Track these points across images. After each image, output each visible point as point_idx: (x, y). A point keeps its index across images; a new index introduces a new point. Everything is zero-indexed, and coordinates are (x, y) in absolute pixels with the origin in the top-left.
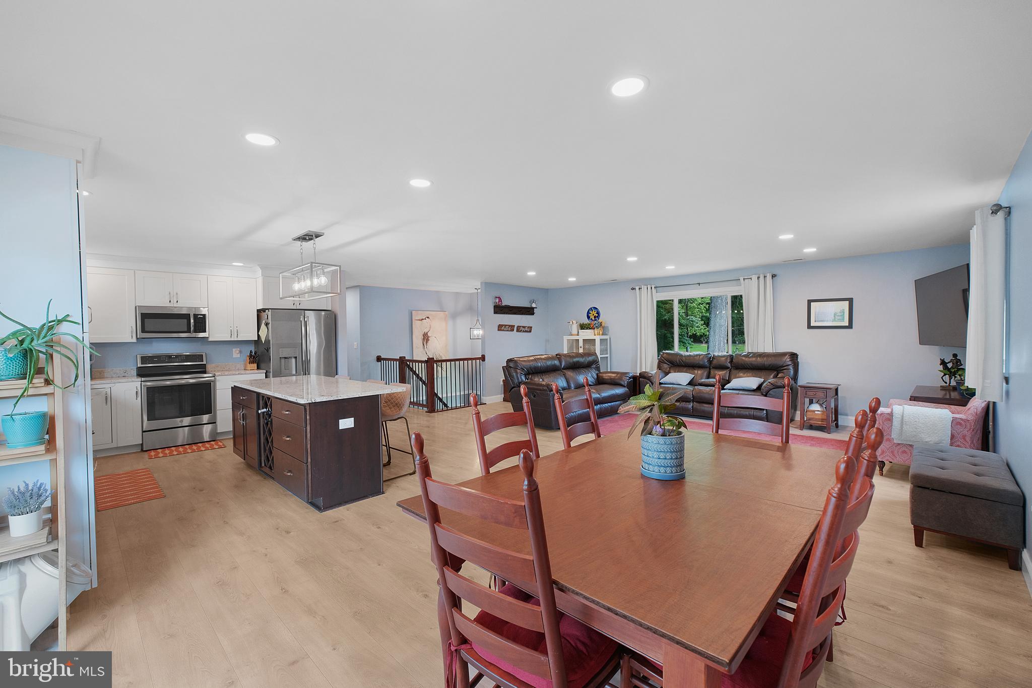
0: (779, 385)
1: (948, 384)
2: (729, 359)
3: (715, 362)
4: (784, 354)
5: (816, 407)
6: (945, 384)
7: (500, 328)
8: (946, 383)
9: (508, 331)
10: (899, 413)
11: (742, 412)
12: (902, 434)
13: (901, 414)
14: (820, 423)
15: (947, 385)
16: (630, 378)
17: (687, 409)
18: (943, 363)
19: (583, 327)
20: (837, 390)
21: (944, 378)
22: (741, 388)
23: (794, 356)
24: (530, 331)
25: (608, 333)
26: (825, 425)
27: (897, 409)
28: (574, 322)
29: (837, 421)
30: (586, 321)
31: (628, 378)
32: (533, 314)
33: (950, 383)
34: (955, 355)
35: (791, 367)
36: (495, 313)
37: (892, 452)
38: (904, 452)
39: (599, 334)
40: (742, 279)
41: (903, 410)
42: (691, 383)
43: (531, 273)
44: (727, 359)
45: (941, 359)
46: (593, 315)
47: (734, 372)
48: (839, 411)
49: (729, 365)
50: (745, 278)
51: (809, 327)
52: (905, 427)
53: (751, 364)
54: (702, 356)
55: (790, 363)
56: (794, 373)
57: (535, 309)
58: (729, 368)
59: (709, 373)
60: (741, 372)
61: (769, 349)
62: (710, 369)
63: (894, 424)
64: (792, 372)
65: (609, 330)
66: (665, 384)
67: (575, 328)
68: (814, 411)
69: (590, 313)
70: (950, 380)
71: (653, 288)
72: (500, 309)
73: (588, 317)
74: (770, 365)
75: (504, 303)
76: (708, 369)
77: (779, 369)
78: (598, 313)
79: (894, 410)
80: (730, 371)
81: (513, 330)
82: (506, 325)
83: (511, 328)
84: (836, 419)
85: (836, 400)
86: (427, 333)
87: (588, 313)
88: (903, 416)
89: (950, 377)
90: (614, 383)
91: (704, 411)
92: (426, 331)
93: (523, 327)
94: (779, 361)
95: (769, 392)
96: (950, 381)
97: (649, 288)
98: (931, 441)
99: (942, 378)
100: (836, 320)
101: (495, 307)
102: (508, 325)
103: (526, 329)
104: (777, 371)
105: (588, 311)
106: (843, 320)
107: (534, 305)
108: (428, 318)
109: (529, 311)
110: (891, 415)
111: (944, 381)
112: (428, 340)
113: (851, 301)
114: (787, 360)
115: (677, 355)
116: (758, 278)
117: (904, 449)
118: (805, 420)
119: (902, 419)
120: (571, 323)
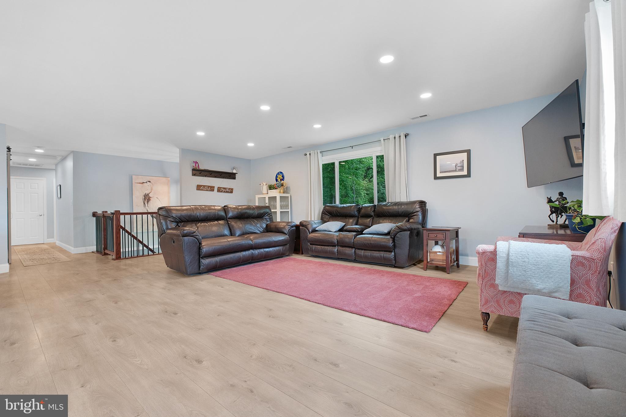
0: (405, 228)
1: (555, 221)
2: (373, 208)
3: (363, 211)
4: (414, 203)
5: (438, 249)
6: (552, 223)
7: (199, 188)
8: (553, 221)
9: (208, 190)
10: (504, 251)
11: (375, 254)
12: (508, 279)
13: (507, 252)
14: (441, 263)
15: (554, 223)
16: (292, 227)
17: (333, 253)
18: (550, 201)
19: (271, 187)
20: (457, 233)
21: (551, 216)
22: (375, 232)
23: (422, 204)
24: (232, 192)
25: (290, 191)
26: (445, 266)
27: (502, 246)
28: (265, 184)
29: (458, 261)
30: (274, 182)
31: (290, 227)
32: (234, 178)
33: (557, 222)
34: (561, 194)
35: (420, 214)
36: (194, 175)
37: (498, 302)
38: (511, 302)
39: (280, 192)
40: (382, 139)
41: (509, 248)
42: (341, 230)
43: (201, 134)
44: (372, 207)
45: (547, 198)
46: (280, 178)
47: (375, 219)
48: (460, 252)
49: (373, 214)
50: (385, 139)
51: (436, 178)
52: (511, 270)
53: (389, 212)
54: (353, 207)
55: (419, 209)
56: (422, 218)
57: (236, 174)
58: (372, 216)
59: (358, 221)
60: (380, 219)
61: (404, 199)
62: (358, 218)
63: (498, 265)
64: (421, 217)
65: (290, 190)
66: (320, 231)
67: (265, 188)
68: (436, 252)
69: (278, 177)
70: (557, 218)
71: (319, 153)
72: (197, 172)
73: (277, 180)
74: (403, 212)
75: (202, 168)
76: (357, 218)
77: (410, 215)
78: (283, 177)
79: (498, 247)
80: (373, 218)
81: (213, 190)
82: (205, 186)
83: (211, 189)
84: (457, 260)
85: (457, 242)
86: (148, 195)
87: (277, 177)
88: (508, 255)
89: (556, 215)
90: (279, 231)
91: (345, 254)
92: (147, 192)
93: (223, 188)
94: (410, 209)
95: (396, 235)
96: (557, 220)
97: (316, 153)
98: (544, 288)
99: (549, 217)
100: (457, 170)
101: (193, 170)
102: (207, 186)
103: (228, 190)
104: (409, 217)
105: (277, 176)
106: (462, 170)
107: (234, 171)
108: (149, 182)
109: (231, 176)
110: (494, 253)
111: (551, 220)
112: (149, 200)
113: (468, 152)
114: (417, 207)
115: (337, 207)
116: (395, 138)
117: (512, 297)
118: (429, 260)
119: (508, 259)
120: (262, 185)
